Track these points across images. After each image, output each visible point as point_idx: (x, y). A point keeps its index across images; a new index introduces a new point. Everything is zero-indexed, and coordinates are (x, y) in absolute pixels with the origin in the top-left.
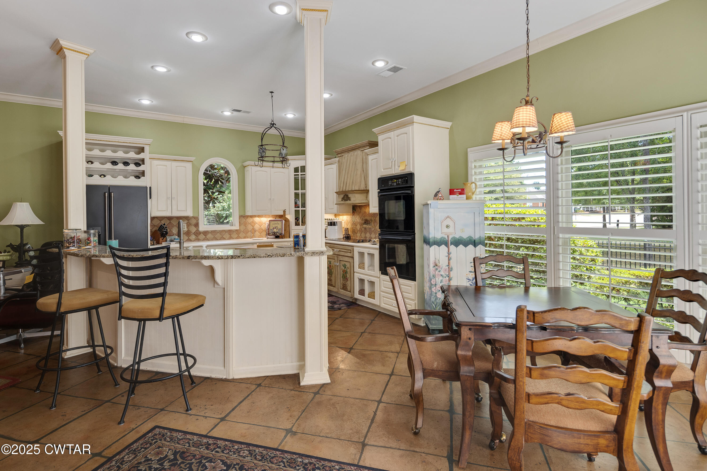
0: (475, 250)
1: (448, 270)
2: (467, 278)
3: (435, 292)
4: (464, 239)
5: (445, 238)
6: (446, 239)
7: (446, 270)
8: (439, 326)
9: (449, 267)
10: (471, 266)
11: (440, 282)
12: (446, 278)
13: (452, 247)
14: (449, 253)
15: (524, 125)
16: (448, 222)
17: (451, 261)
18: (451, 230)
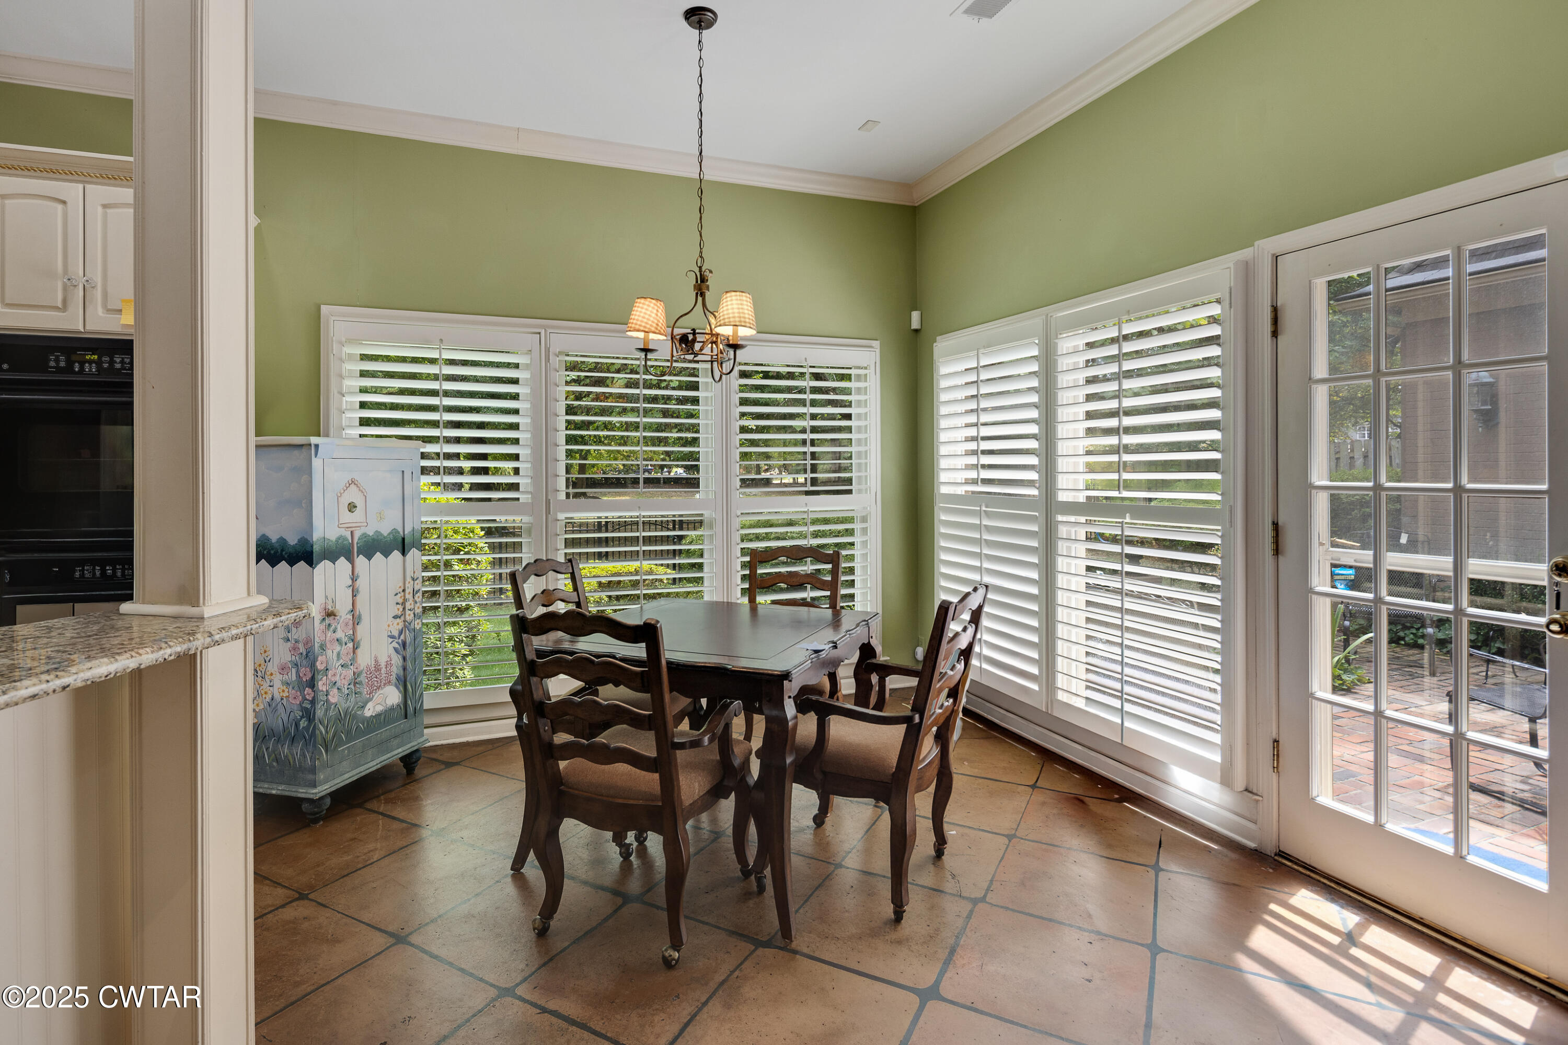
0: (404, 561)
1: (351, 622)
2: (389, 634)
3: (324, 690)
4: (384, 537)
5: (345, 539)
6: (348, 540)
7: (347, 624)
8: (336, 781)
9: (353, 615)
10: (397, 604)
11: (335, 658)
12: (348, 644)
13: (361, 561)
14: (354, 578)
15: (738, 324)
16: (353, 495)
17: (359, 599)
18: (358, 515)
